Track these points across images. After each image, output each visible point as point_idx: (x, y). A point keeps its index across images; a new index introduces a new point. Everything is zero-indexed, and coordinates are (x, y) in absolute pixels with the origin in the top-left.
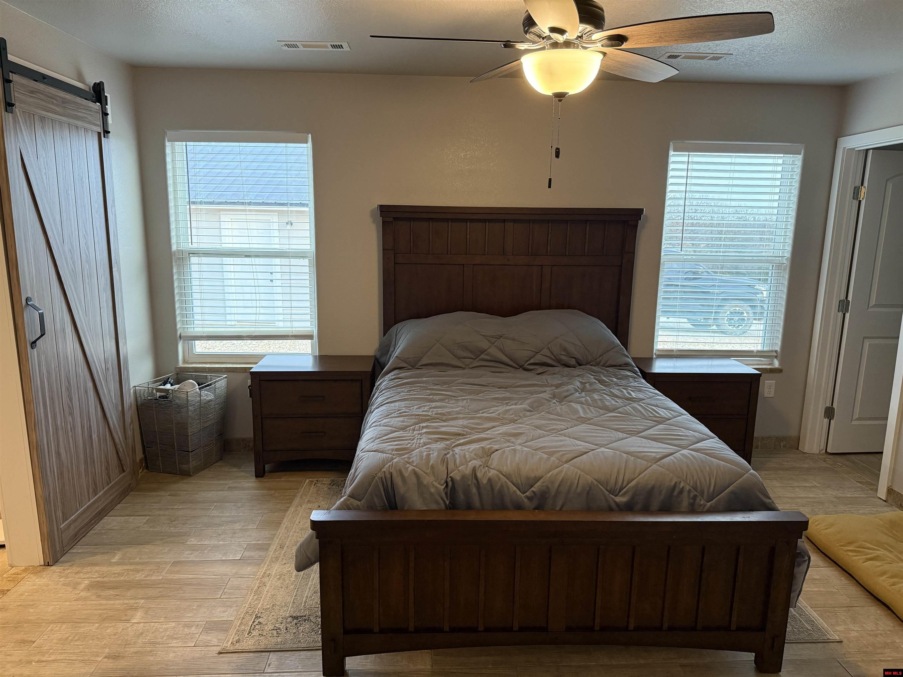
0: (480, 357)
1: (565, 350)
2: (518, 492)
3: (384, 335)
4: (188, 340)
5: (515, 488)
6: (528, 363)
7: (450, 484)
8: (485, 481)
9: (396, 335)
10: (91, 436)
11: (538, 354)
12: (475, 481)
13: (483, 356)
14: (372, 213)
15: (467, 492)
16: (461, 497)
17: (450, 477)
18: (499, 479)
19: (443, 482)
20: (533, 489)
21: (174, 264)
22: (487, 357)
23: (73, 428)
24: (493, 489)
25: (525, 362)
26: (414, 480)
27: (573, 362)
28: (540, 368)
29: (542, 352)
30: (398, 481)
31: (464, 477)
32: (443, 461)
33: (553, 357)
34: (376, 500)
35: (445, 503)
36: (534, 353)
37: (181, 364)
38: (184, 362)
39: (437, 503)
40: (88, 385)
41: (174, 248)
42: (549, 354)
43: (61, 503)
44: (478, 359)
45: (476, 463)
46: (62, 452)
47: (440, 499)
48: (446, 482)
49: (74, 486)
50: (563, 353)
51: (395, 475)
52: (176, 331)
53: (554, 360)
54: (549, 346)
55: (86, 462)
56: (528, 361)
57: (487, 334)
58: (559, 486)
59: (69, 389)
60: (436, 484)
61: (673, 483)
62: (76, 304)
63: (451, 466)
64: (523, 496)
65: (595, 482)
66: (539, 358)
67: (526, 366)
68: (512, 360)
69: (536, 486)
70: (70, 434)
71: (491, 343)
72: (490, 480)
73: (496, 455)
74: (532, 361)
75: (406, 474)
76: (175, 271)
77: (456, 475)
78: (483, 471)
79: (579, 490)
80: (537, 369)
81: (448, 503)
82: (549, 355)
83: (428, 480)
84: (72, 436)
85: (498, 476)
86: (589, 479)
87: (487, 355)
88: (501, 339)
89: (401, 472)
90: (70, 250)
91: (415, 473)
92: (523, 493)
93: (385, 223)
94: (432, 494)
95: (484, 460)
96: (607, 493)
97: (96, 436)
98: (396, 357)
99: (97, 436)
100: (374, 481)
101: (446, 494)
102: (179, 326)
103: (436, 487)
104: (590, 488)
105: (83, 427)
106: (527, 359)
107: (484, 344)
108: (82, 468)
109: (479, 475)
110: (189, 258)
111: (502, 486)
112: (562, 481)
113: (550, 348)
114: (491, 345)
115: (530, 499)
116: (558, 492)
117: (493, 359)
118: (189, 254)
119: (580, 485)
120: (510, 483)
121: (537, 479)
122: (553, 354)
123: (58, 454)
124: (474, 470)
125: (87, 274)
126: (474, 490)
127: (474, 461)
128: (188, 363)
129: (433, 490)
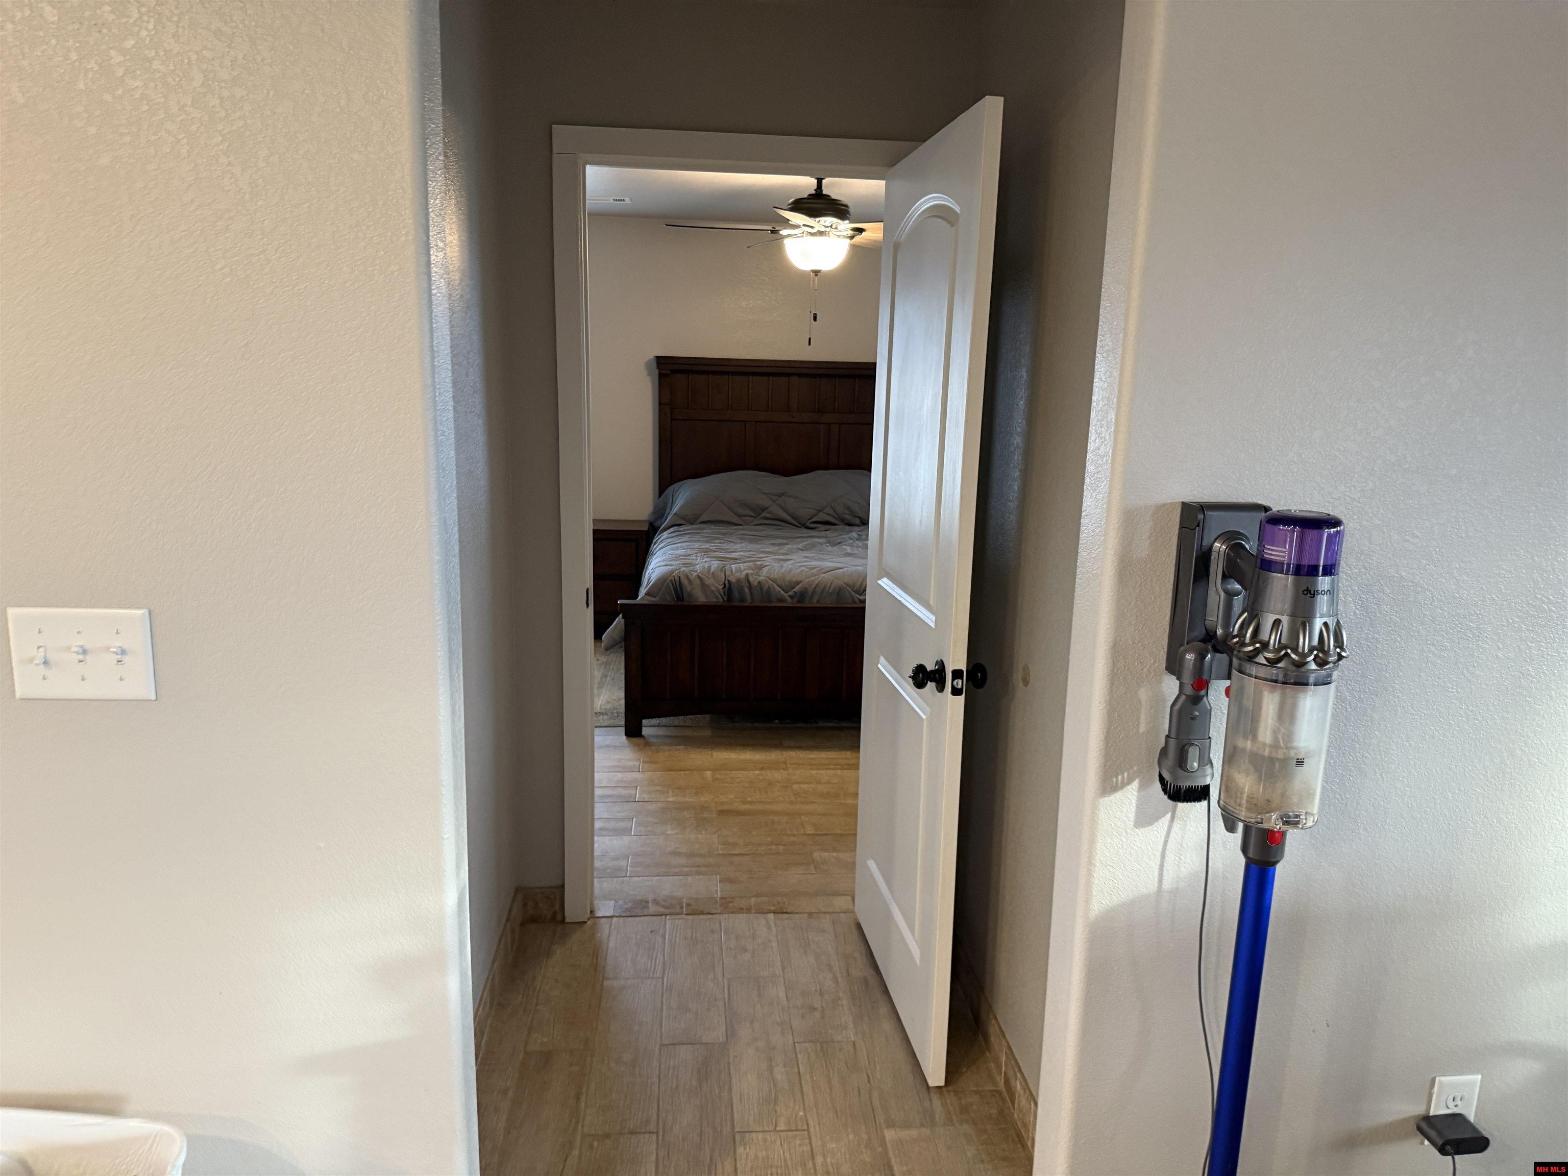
0: (762, 516)
1: (849, 508)
2: (782, 592)
3: (660, 496)
5: (779, 589)
6: (810, 521)
7: (727, 585)
8: (756, 584)
9: (673, 496)
11: (821, 512)
12: (747, 584)
13: (764, 514)
14: (648, 364)
15: (741, 590)
16: (736, 595)
17: (728, 580)
18: (767, 582)
19: (721, 583)
20: (794, 590)
22: (768, 515)
24: (761, 589)
25: (807, 521)
26: (698, 581)
28: (823, 526)
29: (825, 511)
30: (685, 582)
31: (738, 580)
32: (721, 571)
34: (668, 597)
35: (723, 599)
36: (816, 512)
39: (717, 597)
42: (832, 512)
44: (758, 518)
45: (750, 572)
47: (719, 595)
48: (724, 584)
50: (847, 512)
51: (682, 577)
54: (833, 504)
56: (810, 519)
57: (769, 492)
58: (815, 588)
60: (715, 584)
63: (728, 573)
64: (786, 595)
65: (844, 585)
66: (822, 517)
67: (808, 524)
68: (793, 518)
69: (797, 587)
71: (772, 500)
72: (759, 582)
73: (765, 569)
74: (814, 519)
75: (692, 578)
77: (733, 579)
78: (754, 577)
79: (830, 591)
80: (819, 527)
81: (725, 599)
82: (832, 514)
83: (709, 581)
85: (766, 580)
86: (840, 583)
87: (769, 513)
88: (783, 497)
89: (687, 577)
91: (699, 578)
92: (786, 593)
93: (661, 376)
94: (713, 591)
95: (755, 571)
96: (853, 593)
98: (675, 514)
100: (666, 583)
101: (724, 592)
103: (717, 587)
104: (840, 589)
106: (809, 517)
107: (765, 502)
109: (751, 579)
111: (769, 588)
112: (817, 585)
113: (834, 506)
114: (772, 502)
115: (790, 597)
116: (814, 592)
117: (774, 517)
119: (832, 587)
120: (775, 585)
121: (798, 583)
122: (836, 513)
124: (747, 575)
126: (747, 590)
127: (747, 571)
129: (713, 589)
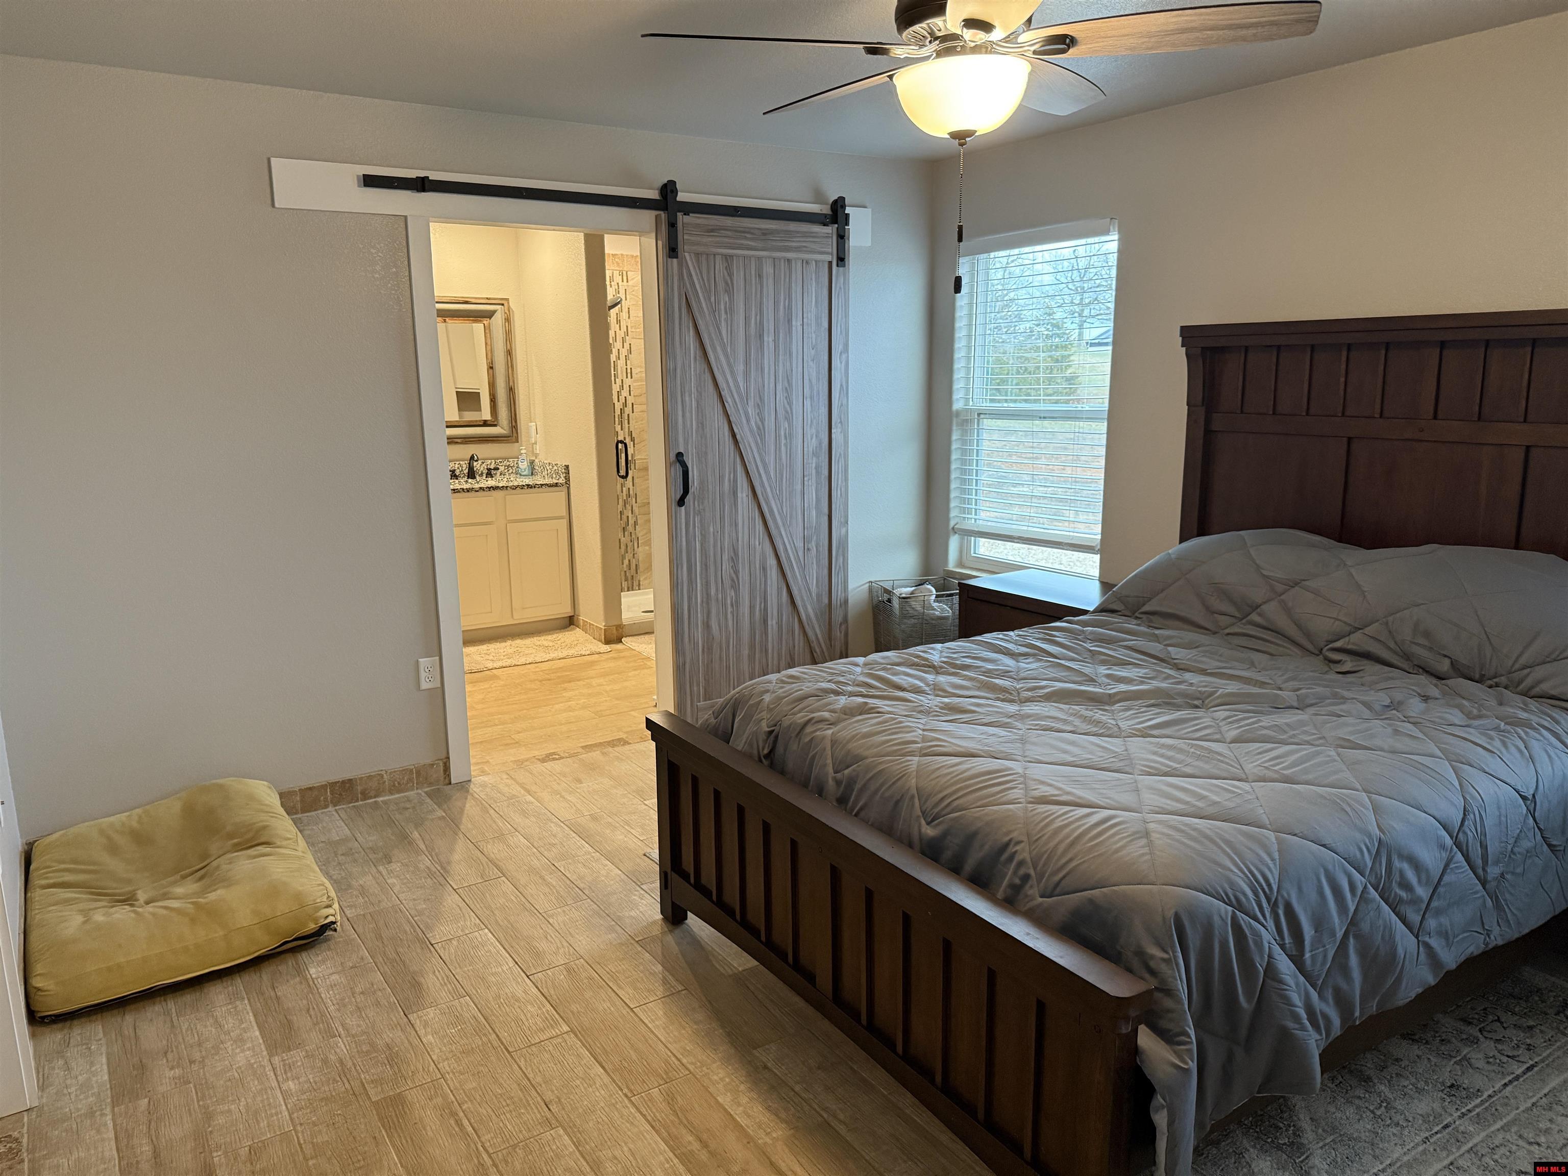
0: (1248, 617)
1: (1427, 634)
2: (830, 769)
4: (968, 536)
5: (830, 762)
6: (1331, 646)
10: (765, 621)
11: (1361, 631)
13: (1255, 617)
20: (848, 771)
21: (954, 428)
22: (1259, 620)
23: (736, 604)
24: (808, 753)
25: (1325, 643)
27: (1444, 666)
28: (1351, 661)
29: (1368, 630)
33: (1392, 645)
36: (1348, 629)
37: (952, 566)
38: (961, 564)
40: (768, 563)
41: (957, 405)
42: (1384, 637)
43: (705, 679)
44: (1244, 621)
46: (713, 626)
49: (728, 668)
50: (1422, 641)
52: (948, 519)
53: (1395, 652)
54: (1391, 619)
55: (752, 647)
56: (1332, 642)
57: (1271, 574)
59: (734, 559)
61: (1007, 839)
62: (757, 466)
64: (832, 776)
66: (1356, 641)
67: (1325, 651)
68: (1303, 633)
69: (852, 768)
70: (730, 610)
71: (1274, 593)
74: (1338, 644)
76: (955, 436)
80: (1345, 661)
82: (1384, 639)
84: (732, 613)
87: (1261, 615)
88: (1297, 588)
90: (758, 405)
92: (835, 773)
93: (1190, 358)
96: (919, 813)
97: (774, 622)
99: (777, 623)
102: (953, 514)
104: (904, 798)
105: (752, 608)
106: (1332, 637)
107: (1261, 594)
108: (746, 652)
110: (978, 421)
111: (820, 753)
113: (1390, 624)
114: (1273, 596)
115: (838, 783)
117: (1267, 625)
118: (979, 415)
121: (856, 760)
123: (707, 626)
125: (785, 434)
126: (794, 746)
128: (964, 567)
